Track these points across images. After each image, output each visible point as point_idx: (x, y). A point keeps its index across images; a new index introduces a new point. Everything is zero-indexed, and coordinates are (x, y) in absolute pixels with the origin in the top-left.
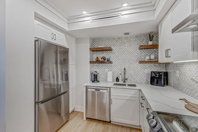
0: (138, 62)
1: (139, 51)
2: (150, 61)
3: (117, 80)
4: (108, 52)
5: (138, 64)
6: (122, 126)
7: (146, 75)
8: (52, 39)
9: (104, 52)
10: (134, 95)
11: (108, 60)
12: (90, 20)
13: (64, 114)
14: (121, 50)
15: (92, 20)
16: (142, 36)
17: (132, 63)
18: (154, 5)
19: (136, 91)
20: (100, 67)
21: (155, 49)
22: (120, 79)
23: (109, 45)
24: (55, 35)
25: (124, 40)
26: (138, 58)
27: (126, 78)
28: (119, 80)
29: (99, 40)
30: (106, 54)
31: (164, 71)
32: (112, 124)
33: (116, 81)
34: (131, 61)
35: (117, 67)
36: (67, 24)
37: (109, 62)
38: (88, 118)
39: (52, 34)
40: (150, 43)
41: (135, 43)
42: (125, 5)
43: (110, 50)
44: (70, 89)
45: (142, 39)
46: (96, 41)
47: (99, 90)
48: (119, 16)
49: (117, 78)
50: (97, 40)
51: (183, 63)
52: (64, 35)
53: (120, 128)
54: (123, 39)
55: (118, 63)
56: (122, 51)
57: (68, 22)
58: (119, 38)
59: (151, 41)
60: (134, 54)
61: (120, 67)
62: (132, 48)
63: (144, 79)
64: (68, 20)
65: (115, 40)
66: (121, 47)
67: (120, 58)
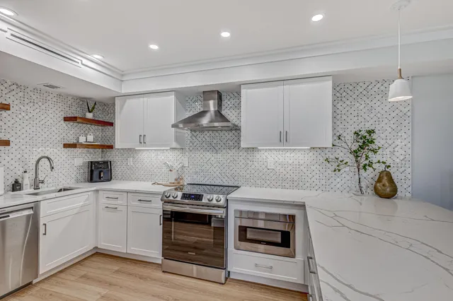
0: (62, 145)
1: (64, 125)
2: (88, 146)
5: (63, 149)
10: (85, 201)
12: (6, 32)
14: (23, 114)
15: (12, 35)
16: (70, 98)
17: (51, 146)
19: (89, 193)
21: (89, 126)
25: (31, 94)
26: (62, 136)
27: (41, 178)
32: (36, 283)
33: (13, 191)
34: (48, 143)
41: (57, 107)
45: (69, 103)
48: (77, 62)
49: (16, 182)
54: (28, 90)
56: (27, 117)
59: (90, 112)
60: (54, 128)
62: (51, 116)
66: (24, 108)
67: (19, 133)
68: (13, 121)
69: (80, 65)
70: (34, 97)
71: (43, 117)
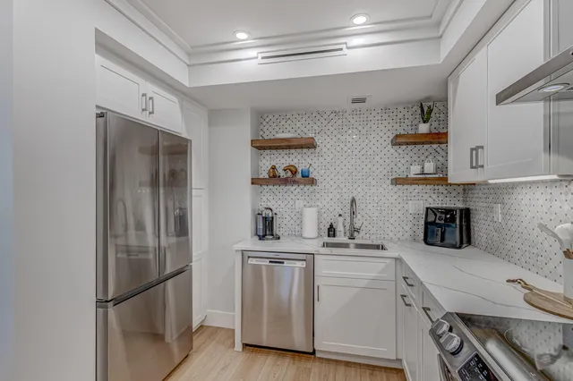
0: (389, 182)
1: (392, 151)
2: (423, 180)
3: (332, 231)
4: (305, 150)
5: (391, 187)
6: (348, 364)
7: (411, 218)
8: (143, 110)
9: (292, 151)
10: (380, 272)
11: (305, 175)
12: (257, 58)
13: (175, 337)
14: (342, 145)
15: (263, 58)
16: (401, 109)
17: (374, 182)
18: (439, 24)
19: (388, 261)
20: (280, 196)
21: (435, 146)
22: (340, 228)
23: (305, 130)
24: (150, 99)
25: (350, 118)
26: (389, 168)
27: (357, 226)
28: (338, 233)
29: (277, 116)
30: (299, 157)
31: (460, 205)
32: (320, 358)
33: (329, 236)
34: (370, 179)
35: (330, 194)
36: (187, 68)
37: (308, 179)
38: (247, 345)
39: (144, 95)
40: (424, 128)
41: (382, 127)
42: (360, 20)
43: (310, 145)
44: (194, 259)
45: (400, 116)
46: (267, 120)
47: (283, 263)
48: (341, 49)
49: (331, 226)
50: (270, 117)
51: (514, 186)
52: (175, 100)
53: (342, 369)
54: (346, 115)
55: (331, 183)
56: (345, 149)
57: (188, 63)
58: (335, 112)
60: (377, 158)
61: (338, 196)
62: (374, 141)
63: (407, 228)
64: (189, 55)
65: (325, 117)
66: (343, 138)
67: (338, 168)
68: (332, 156)
69: (345, 50)
70: (352, 121)
71: (363, 145)
